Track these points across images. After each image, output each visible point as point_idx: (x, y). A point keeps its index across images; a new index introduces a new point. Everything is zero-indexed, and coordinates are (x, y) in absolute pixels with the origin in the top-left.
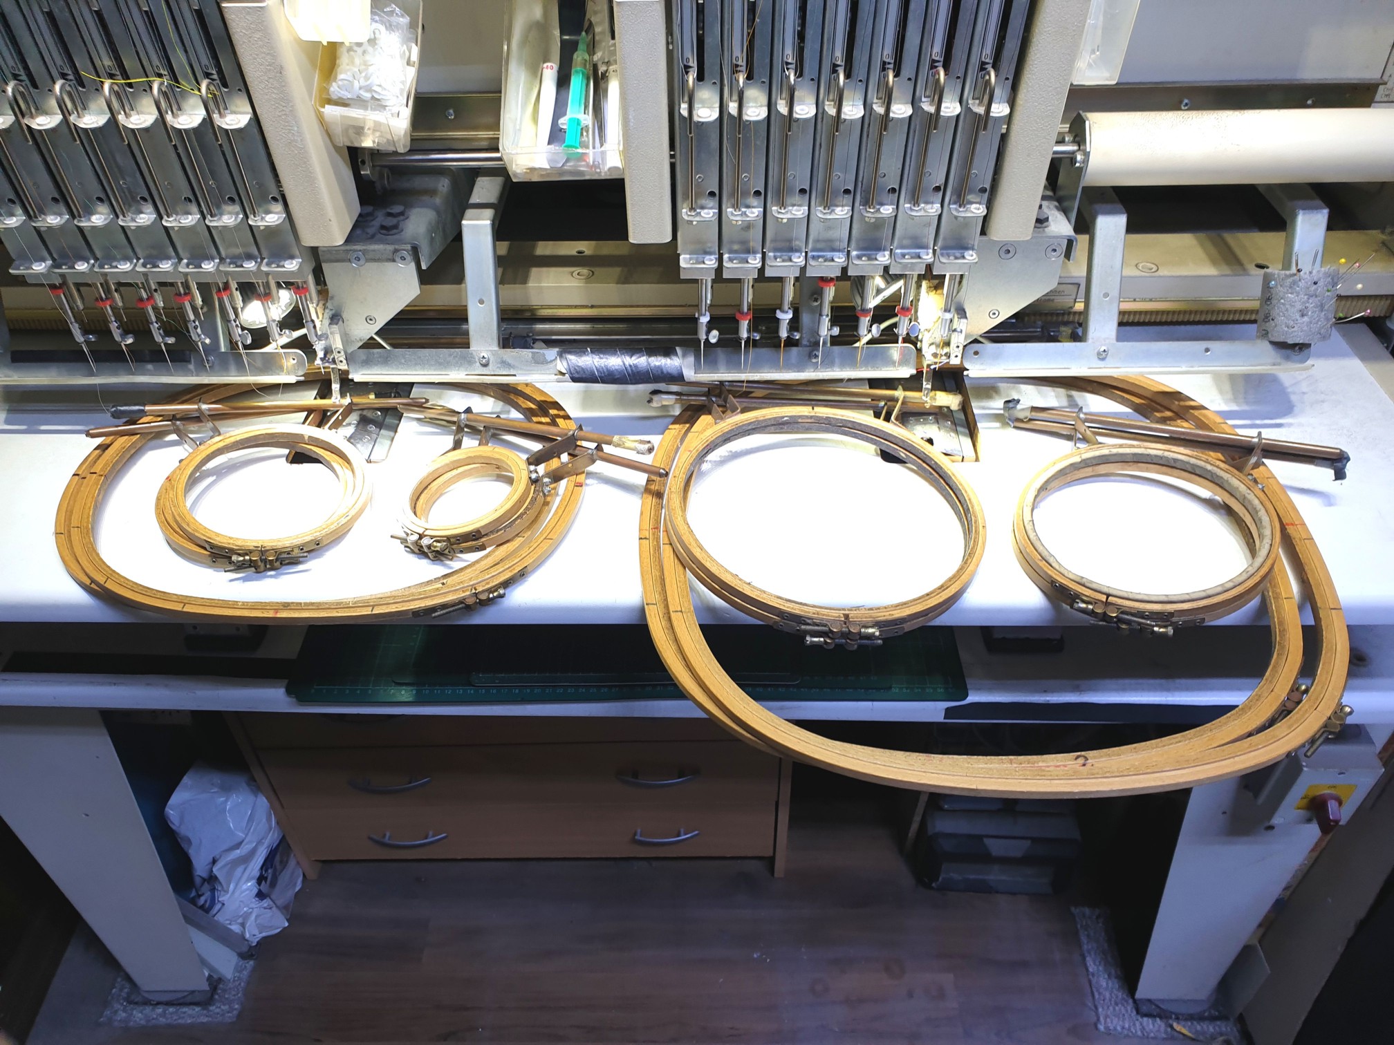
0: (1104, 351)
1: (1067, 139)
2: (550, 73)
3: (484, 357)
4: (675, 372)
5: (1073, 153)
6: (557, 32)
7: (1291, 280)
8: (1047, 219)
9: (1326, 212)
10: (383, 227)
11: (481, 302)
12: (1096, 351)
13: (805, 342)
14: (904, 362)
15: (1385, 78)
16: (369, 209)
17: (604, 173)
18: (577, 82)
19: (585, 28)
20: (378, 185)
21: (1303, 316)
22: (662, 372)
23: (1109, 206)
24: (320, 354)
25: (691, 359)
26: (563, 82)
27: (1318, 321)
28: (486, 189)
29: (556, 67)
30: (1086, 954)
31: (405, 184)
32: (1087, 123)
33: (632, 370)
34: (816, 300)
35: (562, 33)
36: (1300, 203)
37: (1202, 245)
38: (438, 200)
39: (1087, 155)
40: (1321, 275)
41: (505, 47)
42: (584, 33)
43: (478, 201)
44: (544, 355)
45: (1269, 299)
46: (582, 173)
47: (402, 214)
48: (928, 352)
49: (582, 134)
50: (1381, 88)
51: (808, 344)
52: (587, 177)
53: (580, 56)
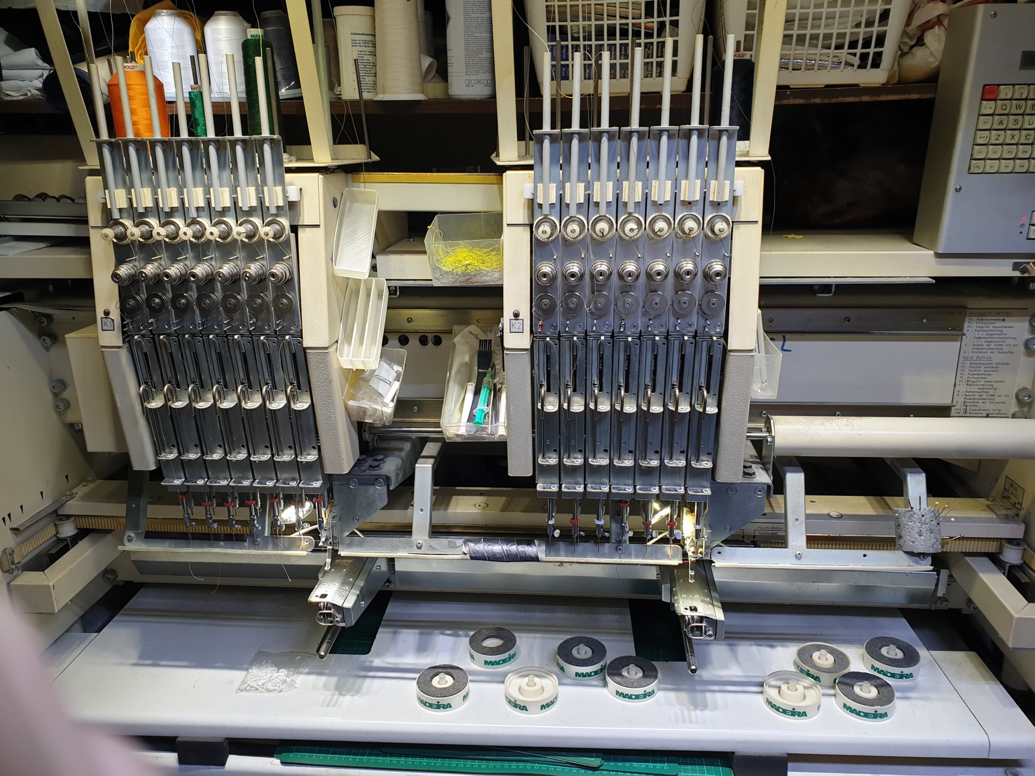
0: (799, 554)
1: (763, 430)
2: (471, 387)
3: (419, 543)
4: (533, 555)
5: (766, 437)
6: (476, 368)
7: (909, 514)
8: (754, 473)
9: (924, 475)
10: (371, 466)
11: (422, 510)
12: (794, 554)
14: (674, 557)
15: (954, 403)
16: (364, 457)
17: (496, 438)
18: (484, 393)
19: (491, 366)
20: (370, 444)
21: (920, 535)
22: (526, 555)
23: (793, 468)
24: (323, 539)
25: (543, 547)
26: (477, 392)
28: (431, 449)
29: (474, 385)
31: (385, 445)
32: (772, 421)
33: (507, 553)
34: (619, 515)
35: (478, 369)
36: (908, 469)
38: (403, 454)
39: (773, 438)
40: (926, 511)
41: (448, 374)
42: (490, 369)
43: (426, 454)
44: (455, 542)
46: (484, 438)
47: (382, 460)
49: (485, 418)
51: (614, 542)
52: (487, 441)
53: (487, 379)
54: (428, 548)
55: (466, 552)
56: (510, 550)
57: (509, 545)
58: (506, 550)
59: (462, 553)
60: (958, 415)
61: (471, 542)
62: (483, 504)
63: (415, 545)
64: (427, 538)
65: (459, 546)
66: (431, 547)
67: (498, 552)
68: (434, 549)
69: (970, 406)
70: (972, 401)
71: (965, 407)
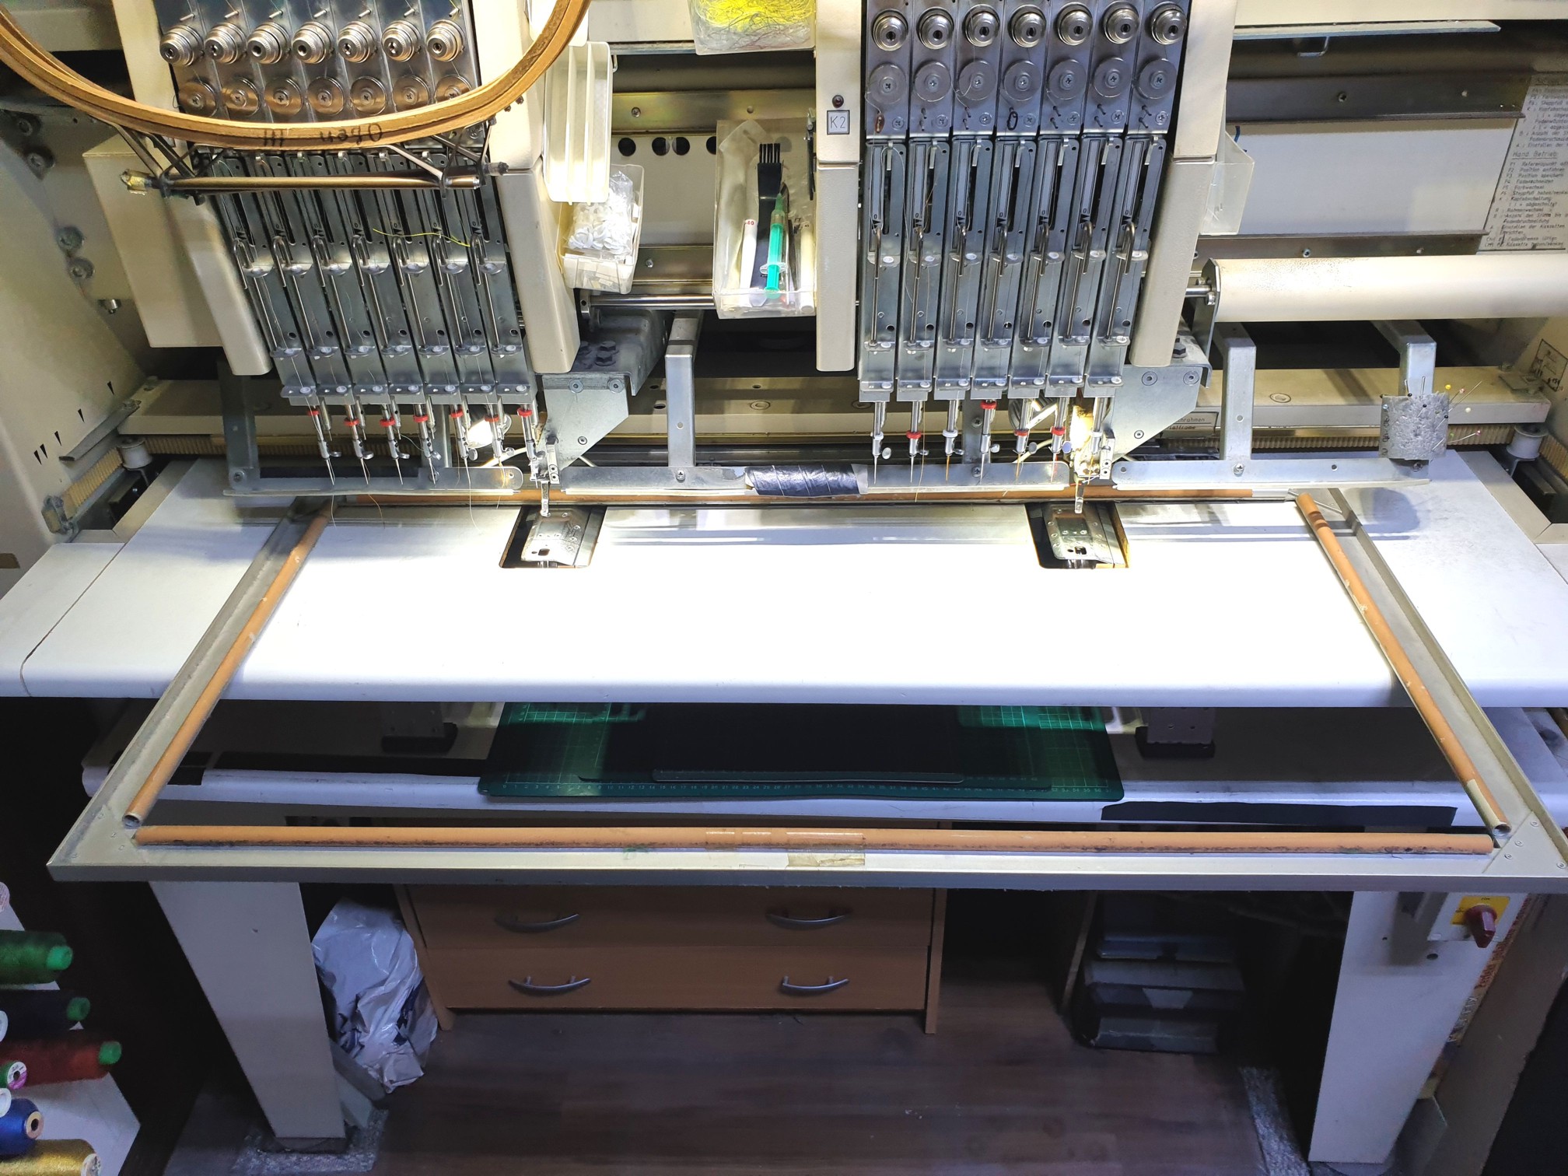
0: (1240, 468)
1: (1200, 282)
2: (751, 228)
3: (681, 474)
4: (851, 486)
5: (1206, 293)
6: (756, 194)
7: (1404, 404)
8: (1184, 351)
9: (1434, 345)
10: (599, 359)
11: (680, 425)
12: (1233, 468)
13: (968, 459)
14: (1058, 477)
15: (1487, 230)
16: (586, 344)
17: (798, 311)
18: (775, 236)
19: (781, 188)
20: (591, 323)
21: (1416, 435)
22: (839, 486)
23: (1239, 340)
24: (534, 471)
25: (865, 474)
26: (763, 235)
27: (1431, 440)
28: (681, 329)
29: (756, 223)
30: (1256, 1116)
31: (611, 324)
32: (1217, 268)
33: (812, 485)
34: (978, 422)
35: (760, 194)
36: (1411, 337)
37: (1331, 379)
38: (642, 338)
39: (1217, 295)
40: (1430, 399)
41: (716, 206)
42: (780, 194)
43: (678, 338)
44: (733, 471)
45: (1386, 421)
46: (779, 312)
47: (613, 348)
48: (1079, 469)
49: (780, 279)
50: (1484, 238)
51: (970, 461)
52: (783, 315)
53: (777, 215)
54: (694, 481)
55: (752, 485)
56: (816, 481)
57: (814, 473)
58: (811, 480)
59: (745, 486)
60: (1490, 248)
61: (757, 470)
62: (762, 403)
63: (674, 476)
64: (691, 466)
65: (740, 477)
66: (698, 479)
67: (798, 484)
68: (702, 481)
69: (1510, 233)
70: (1515, 224)
71: (1502, 236)
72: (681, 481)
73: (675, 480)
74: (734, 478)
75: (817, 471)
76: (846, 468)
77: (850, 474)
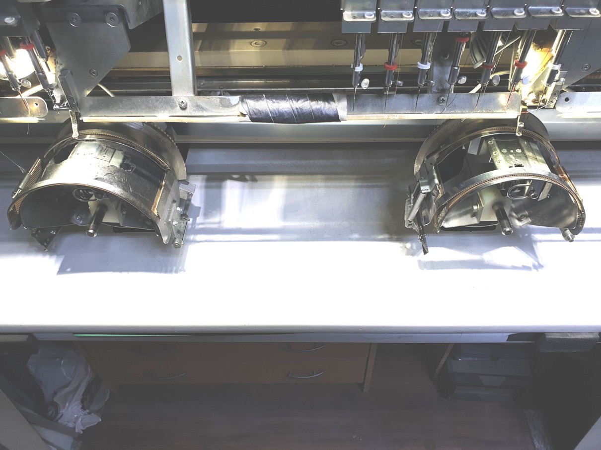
3: (182, 102)
4: (332, 114)
11: (180, 58)
13: (434, 90)
14: (510, 106)
22: (322, 114)
25: (345, 104)
33: (298, 112)
34: (445, 56)
44: (229, 100)
51: (437, 91)
54: (195, 109)
55: (245, 113)
56: (301, 109)
57: (300, 102)
58: (297, 109)
59: (239, 114)
61: (249, 98)
62: (260, 42)
63: (177, 105)
64: (192, 95)
65: (235, 105)
66: (198, 107)
67: (285, 112)
68: (202, 109)
72: (184, 109)
73: (178, 108)
74: (229, 106)
75: (303, 100)
76: (327, 97)
77: (332, 103)
